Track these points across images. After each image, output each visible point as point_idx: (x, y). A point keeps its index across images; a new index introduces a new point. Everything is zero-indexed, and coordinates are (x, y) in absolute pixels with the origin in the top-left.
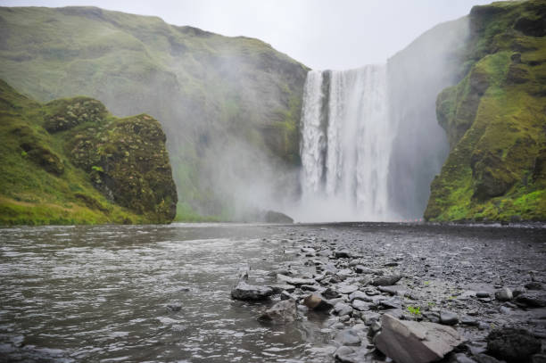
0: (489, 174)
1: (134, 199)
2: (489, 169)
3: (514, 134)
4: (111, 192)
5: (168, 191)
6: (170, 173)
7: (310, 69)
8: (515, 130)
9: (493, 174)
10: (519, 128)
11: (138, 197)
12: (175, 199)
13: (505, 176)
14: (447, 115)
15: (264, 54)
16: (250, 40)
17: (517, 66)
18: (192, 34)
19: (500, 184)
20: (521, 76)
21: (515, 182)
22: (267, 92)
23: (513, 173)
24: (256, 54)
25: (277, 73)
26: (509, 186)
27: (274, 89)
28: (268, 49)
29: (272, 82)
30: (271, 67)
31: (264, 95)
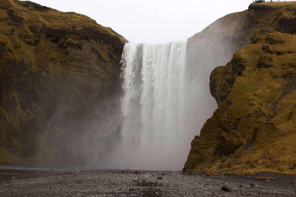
0: (222, 138)
2: (224, 134)
3: (249, 107)
7: (127, 42)
8: (253, 105)
9: (227, 138)
10: (255, 103)
13: (235, 140)
14: (216, 88)
15: (88, 27)
16: (78, 16)
17: (265, 54)
18: (31, 8)
19: (230, 145)
20: (267, 63)
21: (241, 144)
22: (89, 59)
23: (241, 138)
24: (82, 28)
25: (98, 44)
26: (237, 147)
27: (94, 56)
28: (92, 24)
29: (93, 50)
30: (94, 39)
31: (86, 60)
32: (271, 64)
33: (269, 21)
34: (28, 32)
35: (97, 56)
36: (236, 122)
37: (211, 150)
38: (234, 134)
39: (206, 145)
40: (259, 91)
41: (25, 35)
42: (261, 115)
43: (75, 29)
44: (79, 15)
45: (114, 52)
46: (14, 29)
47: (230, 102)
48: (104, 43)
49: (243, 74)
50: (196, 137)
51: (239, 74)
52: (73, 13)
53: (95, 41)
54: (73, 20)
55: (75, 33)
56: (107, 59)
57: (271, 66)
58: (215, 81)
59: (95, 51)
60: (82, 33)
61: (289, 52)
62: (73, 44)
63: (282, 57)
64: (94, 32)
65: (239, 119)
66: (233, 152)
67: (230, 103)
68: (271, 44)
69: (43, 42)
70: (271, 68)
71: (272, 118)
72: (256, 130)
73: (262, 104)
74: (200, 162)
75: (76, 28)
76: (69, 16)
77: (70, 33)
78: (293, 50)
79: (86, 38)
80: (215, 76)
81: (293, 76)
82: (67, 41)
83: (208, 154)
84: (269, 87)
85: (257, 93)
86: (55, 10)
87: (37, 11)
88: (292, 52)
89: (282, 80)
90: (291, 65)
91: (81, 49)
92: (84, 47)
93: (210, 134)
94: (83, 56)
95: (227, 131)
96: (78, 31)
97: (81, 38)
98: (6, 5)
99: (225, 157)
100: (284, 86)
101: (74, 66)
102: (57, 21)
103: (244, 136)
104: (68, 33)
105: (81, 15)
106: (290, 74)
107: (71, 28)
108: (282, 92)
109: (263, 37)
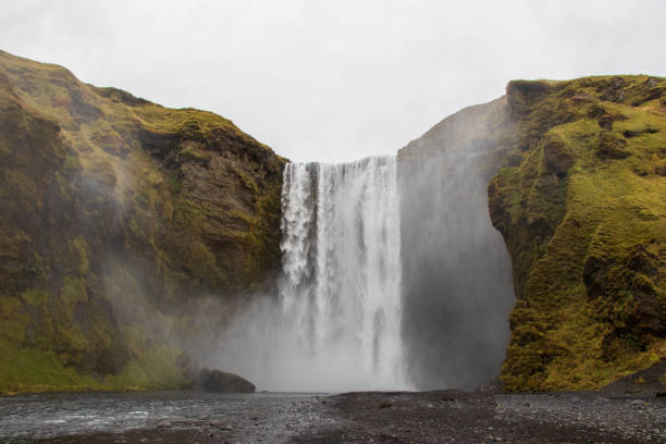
15: (220, 129)
18: (116, 98)
20: (619, 148)
22: (222, 187)
24: (209, 129)
25: (239, 160)
27: (233, 183)
29: (230, 171)
30: (231, 150)
31: (217, 189)
34: (108, 131)
35: (237, 182)
41: (103, 137)
43: (196, 131)
45: (266, 178)
48: (250, 160)
50: (519, 305)
53: (233, 155)
55: (199, 138)
57: (628, 154)
59: (234, 172)
60: (211, 138)
62: (194, 158)
64: (231, 138)
70: (628, 158)
75: (198, 128)
77: (188, 138)
79: (217, 148)
82: (183, 151)
86: (159, 106)
91: (207, 167)
92: (212, 164)
94: (213, 181)
96: (202, 134)
97: (208, 148)
102: (163, 120)
104: (185, 139)
107: (190, 129)
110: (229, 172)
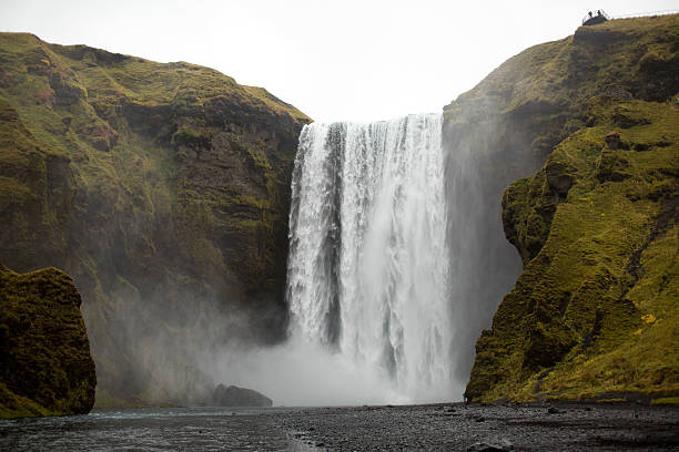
0: (538, 333)
1: (42, 385)
2: (540, 325)
3: (586, 268)
4: (13, 376)
5: (84, 372)
6: (88, 348)
7: (308, 121)
8: (591, 263)
9: (546, 334)
10: (597, 259)
11: (47, 381)
12: (93, 382)
13: (562, 335)
14: (516, 226)
15: (221, 98)
16: (195, 72)
17: (614, 153)
18: (89, 61)
19: (553, 347)
20: (616, 170)
21: (574, 343)
22: (226, 168)
23: (573, 330)
24: (208, 100)
25: (245, 132)
26: (566, 349)
27: (239, 162)
28: (228, 89)
29: (235, 148)
30: (236, 123)
31: (220, 171)
32: (627, 171)
33: (620, 66)
34: (94, 121)
35: (244, 160)
36: (562, 300)
37: (517, 356)
38: (559, 324)
39: (505, 347)
40: (605, 232)
41: (89, 128)
42: (610, 283)
43: (193, 104)
44: (196, 68)
45: (279, 147)
46: (70, 119)
47: (547, 258)
48: (259, 130)
49: (571, 197)
50: (485, 333)
51: (563, 196)
52: (182, 65)
53: (239, 128)
54: (185, 82)
55: (195, 113)
56: (268, 165)
57: (627, 176)
58: (514, 212)
59: (239, 149)
60: (210, 111)
61: (662, 145)
62: (192, 139)
63: (647, 155)
64: (235, 108)
65: (568, 294)
66: (559, 360)
67: (547, 260)
68: (624, 127)
69: (125, 138)
70: (626, 181)
71: (631, 286)
72: (600, 316)
73: (610, 261)
74: (496, 382)
75: (195, 101)
76: (173, 71)
77: (184, 114)
78: (669, 140)
79: (219, 123)
80: (513, 200)
81: (671, 196)
82: (178, 132)
83: (511, 364)
84: (623, 223)
85: (600, 237)
86: (142, 61)
87: (102, 66)
88: (667, 145)
89: (649, 206)
90: (667, 173)
91: (209, 147)
92: (215, 142)
93: (513, 324)
94: (216, 162)
95: (546, 320)
96: (200, 108)
97: (209, 124)
98: (45, 64)
99: (545, 370)
100: (653, 218)
101: (196, 186)
102: (148, 86)
103: (578, 327)
104: (179, 115)
105: (201, 68)
106: (664, 191)
107: (185, 102)
108: (649, 232)
109: (606, 113)
110: (234, 150)
